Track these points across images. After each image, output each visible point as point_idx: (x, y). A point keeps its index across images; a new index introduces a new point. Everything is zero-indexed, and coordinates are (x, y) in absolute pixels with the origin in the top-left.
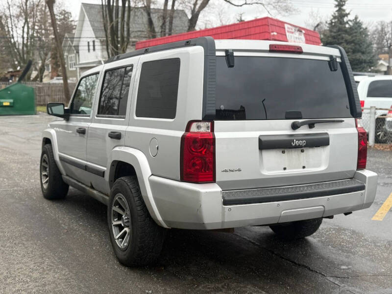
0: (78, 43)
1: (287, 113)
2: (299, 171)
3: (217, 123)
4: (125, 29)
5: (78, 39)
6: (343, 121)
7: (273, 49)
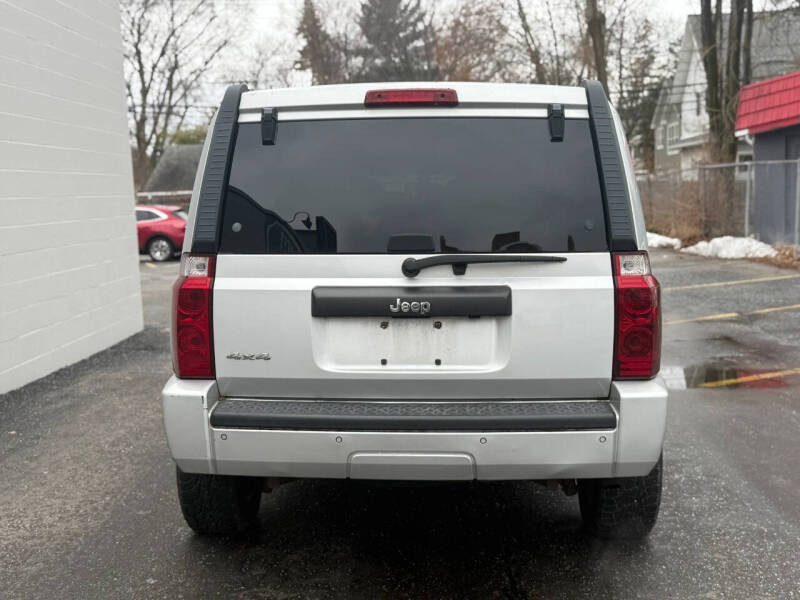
0: (681, 98)
1: (394, 240)
2: (428, 370)
3: (223, 259)
4: (742, 61)
5: (681, 89)
6: (564, 260)
7: (373, 101)
